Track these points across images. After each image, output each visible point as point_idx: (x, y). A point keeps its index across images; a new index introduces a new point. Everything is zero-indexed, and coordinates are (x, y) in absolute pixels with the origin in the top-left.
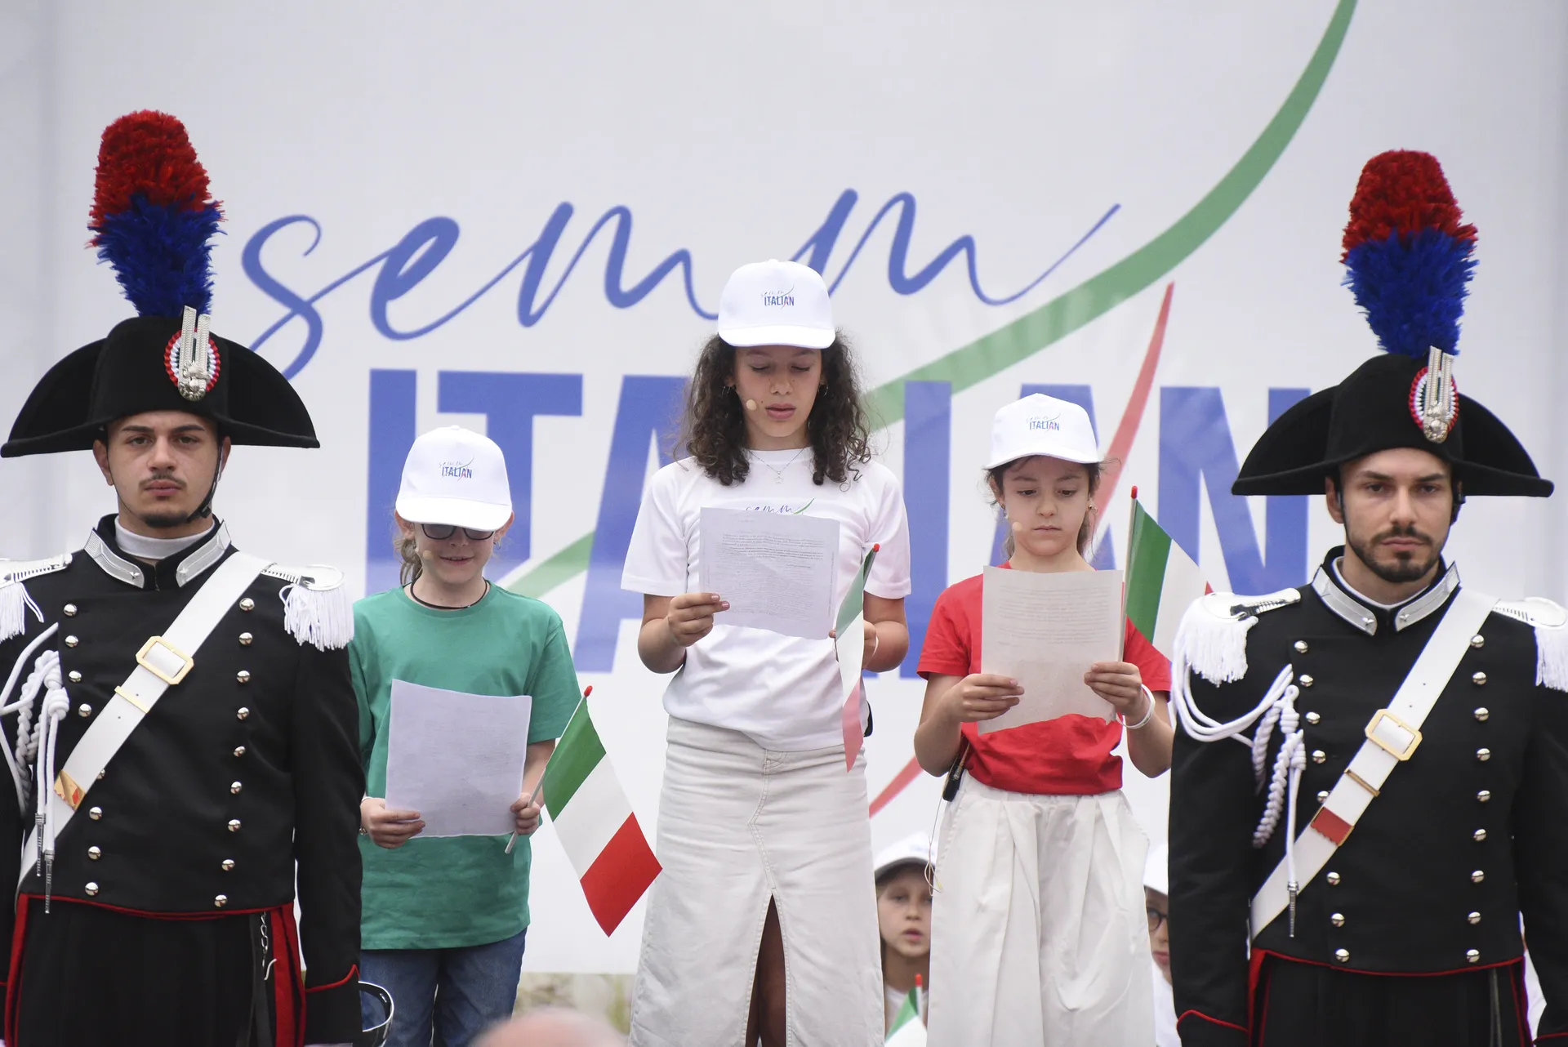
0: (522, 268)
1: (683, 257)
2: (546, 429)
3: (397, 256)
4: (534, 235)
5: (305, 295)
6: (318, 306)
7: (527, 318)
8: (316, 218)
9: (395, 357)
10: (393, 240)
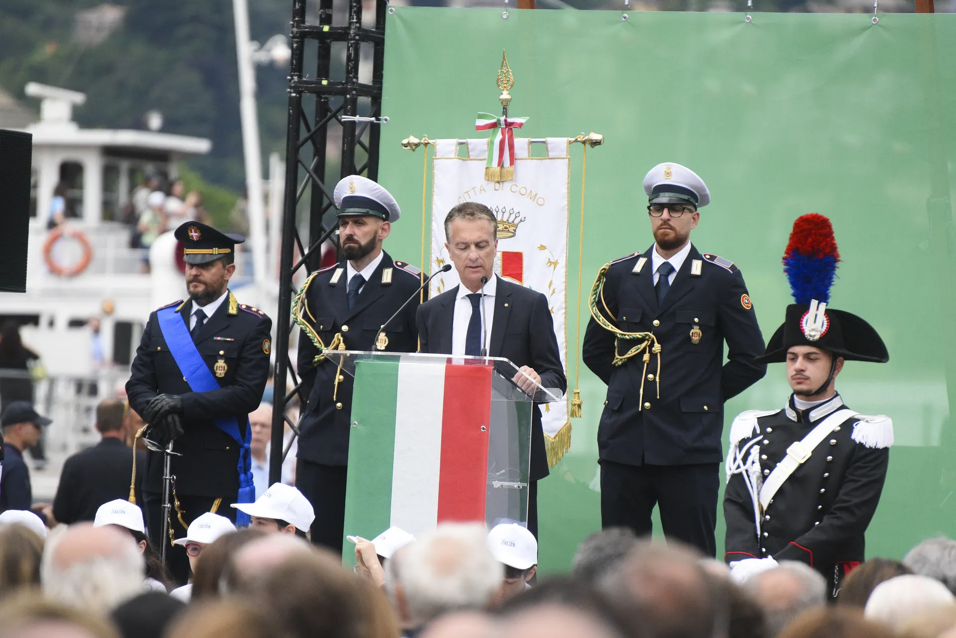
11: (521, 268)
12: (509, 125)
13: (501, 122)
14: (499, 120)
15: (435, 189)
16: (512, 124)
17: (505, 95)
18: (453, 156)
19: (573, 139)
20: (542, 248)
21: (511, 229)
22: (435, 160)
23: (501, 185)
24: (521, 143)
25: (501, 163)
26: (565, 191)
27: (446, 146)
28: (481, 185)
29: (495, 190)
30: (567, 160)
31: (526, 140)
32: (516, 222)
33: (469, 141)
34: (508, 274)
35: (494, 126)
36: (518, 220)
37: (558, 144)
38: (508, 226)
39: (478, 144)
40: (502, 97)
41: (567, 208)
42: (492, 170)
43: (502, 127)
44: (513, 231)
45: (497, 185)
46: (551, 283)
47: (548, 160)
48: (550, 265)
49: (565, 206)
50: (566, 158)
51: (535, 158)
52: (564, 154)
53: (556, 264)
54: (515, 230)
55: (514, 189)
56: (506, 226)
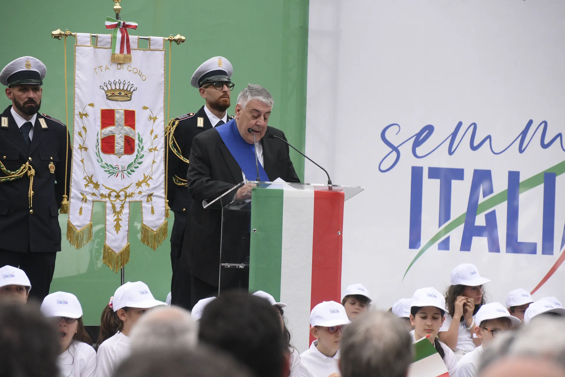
0: (449, 139)
1: (489, 137)
2: (455, 183)
3: (418, 135)
4: (452, 130)
5: (396, 145)
6: (399, 148)
7: (451, 153)
8: (399, 124)
9: (418, 163)
10: (418, 131)
11: (134, 120)
12: (125, 26)
13: (121, 24)
14: (120, 23)
15: (76, 66)
16: (128, 26)
17: (117, 6)
18: (89, 45)
19: (167, 38)
20: (145, 108)
21: (129, 95)
22: (76, 47)
23: (122, 66)
24: (133, 38)
25: (122, 51)
26: (162, 71)
27: (83, 37)
28: (106, 65)
29: (117, 69)
30: (164, 52)
31: (137, 37)
32: (131, 91)
33: (99, 35)
34: (127, 125)
35: (116, 26)
36: (132, 89)
37: (158, 40)
38: (127, 93)
39: (105, 37)
40: (115, 7)
41: (164, 83)
42: (116, 55)
43: (120, 27)
44: (130, 97)
45: (119, 66)
46: (152, 132)
47: (149, 51)
48: (150, 120)
49: (163, 82)
50: (162, 50)
51: (141, 49)
52: (161, 48)
53: (155, 119)
54: (131, 96)
55: (130, 69)
56: (126, 93)
